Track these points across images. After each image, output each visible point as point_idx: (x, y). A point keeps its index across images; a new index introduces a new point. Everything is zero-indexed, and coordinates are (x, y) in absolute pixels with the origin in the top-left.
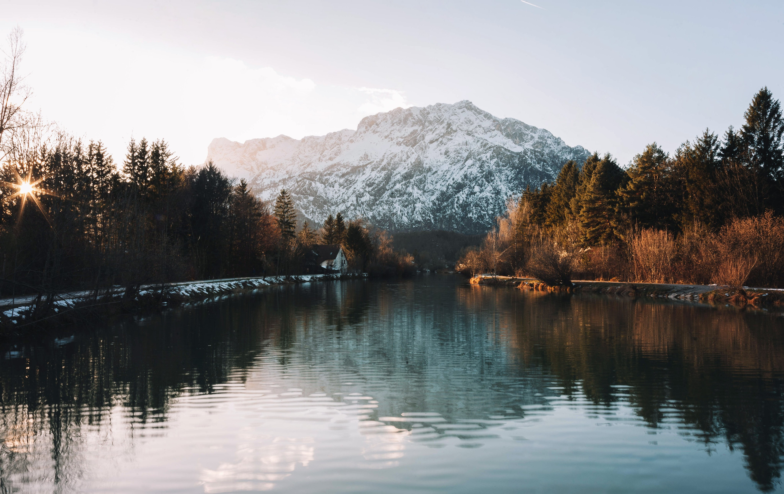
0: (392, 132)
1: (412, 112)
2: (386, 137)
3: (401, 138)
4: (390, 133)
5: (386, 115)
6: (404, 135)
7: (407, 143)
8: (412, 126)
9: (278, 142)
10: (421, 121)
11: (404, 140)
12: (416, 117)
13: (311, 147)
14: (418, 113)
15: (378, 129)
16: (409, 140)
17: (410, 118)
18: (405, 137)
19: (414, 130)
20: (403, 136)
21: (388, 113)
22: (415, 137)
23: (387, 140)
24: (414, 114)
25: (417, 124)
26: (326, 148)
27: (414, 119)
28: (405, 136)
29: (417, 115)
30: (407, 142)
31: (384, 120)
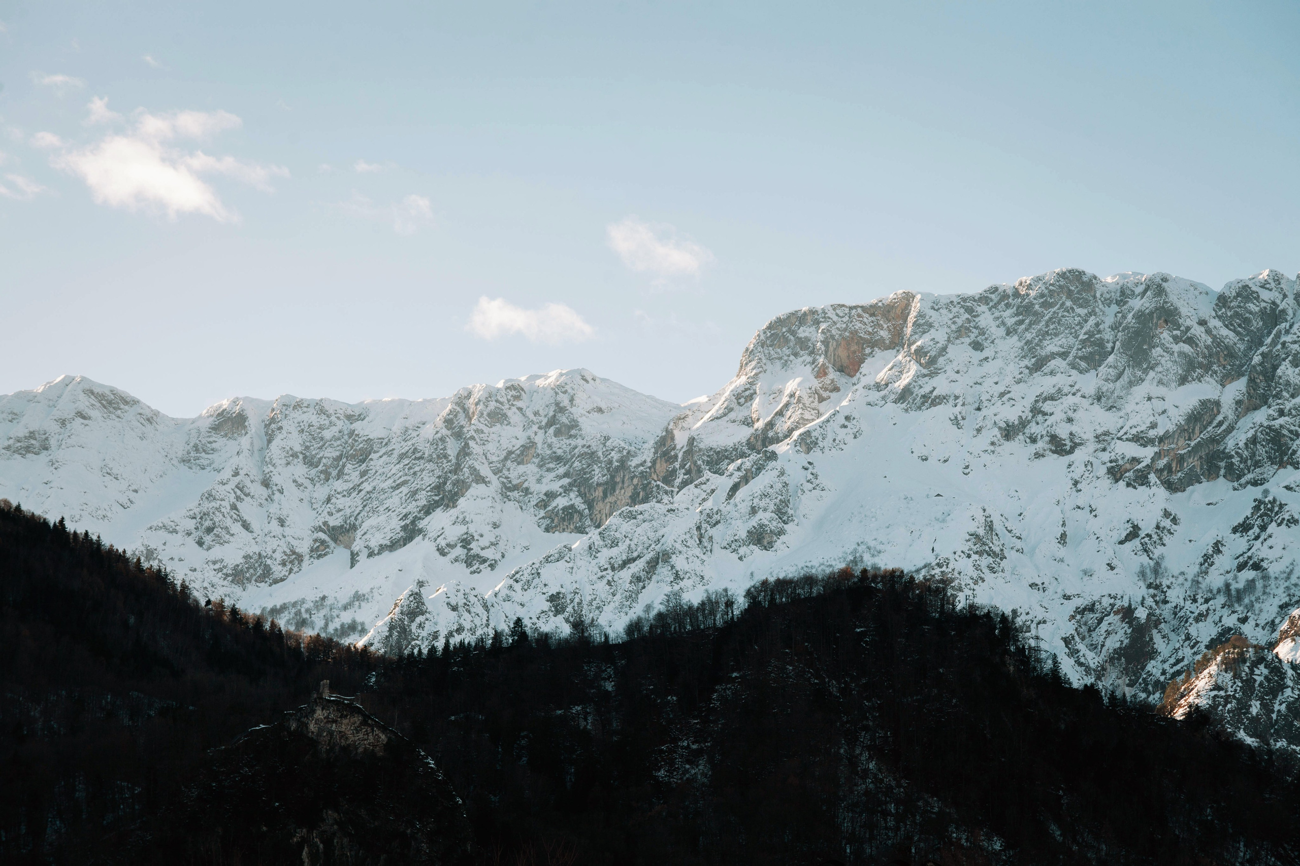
0: (1047, 407)
1: (1174, 298)
2: (1009, 432)
3: (1139, 439)
4: (1036, 411)
5: (970, 310)
6: (1153, 426)
7: (1170, 471)
8: (1183, 380)
9: (63, 423)
10: (1231, 354)
11: (1158, 455)
12: (1198, 331)
13: (310, 462)
14: (1206, 310)
15: (940, 385)
16: (1181, 459)
17: (1165, 336)
18: (1161, 440)
19: (1204, 403)
20: (1152, 433)
21: (983, 299)
22: (1213, 440)
23: (1018, 448)
24: (1184, 311)
25: (1207, 368)
26: (473, 470)
27: (1191, 341)
28: (1160, 431)
29: (1203, 323)
30: (1168, 467)
31: (961, 332)
